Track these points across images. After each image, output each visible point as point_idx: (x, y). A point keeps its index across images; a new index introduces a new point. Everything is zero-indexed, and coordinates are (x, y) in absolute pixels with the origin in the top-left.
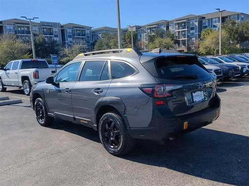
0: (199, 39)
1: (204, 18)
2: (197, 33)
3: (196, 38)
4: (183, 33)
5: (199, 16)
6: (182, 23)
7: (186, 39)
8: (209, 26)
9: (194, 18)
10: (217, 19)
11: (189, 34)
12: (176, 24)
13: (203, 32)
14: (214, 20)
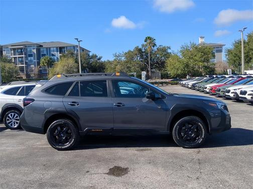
0: (39, 67)
1: (41, 46)
2: (36, 61)
3: (35, 66)
4: (20, 59)
5: (36, 44)
6: (18, 49)
7: (24, 65)
8: (47, 54)
9: (31, 45)
10: (55, 49)
11: (27, 61)
12: (11, 49)
13: (42, 60)
14: (52, 49)
